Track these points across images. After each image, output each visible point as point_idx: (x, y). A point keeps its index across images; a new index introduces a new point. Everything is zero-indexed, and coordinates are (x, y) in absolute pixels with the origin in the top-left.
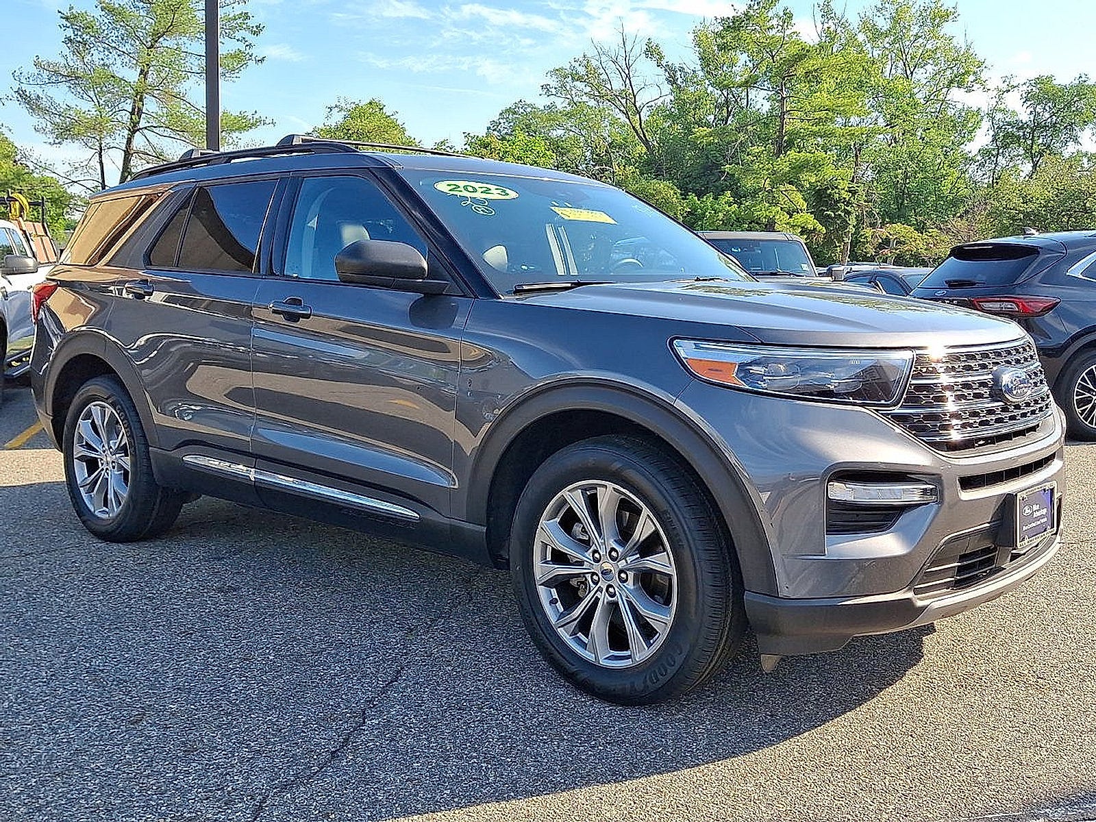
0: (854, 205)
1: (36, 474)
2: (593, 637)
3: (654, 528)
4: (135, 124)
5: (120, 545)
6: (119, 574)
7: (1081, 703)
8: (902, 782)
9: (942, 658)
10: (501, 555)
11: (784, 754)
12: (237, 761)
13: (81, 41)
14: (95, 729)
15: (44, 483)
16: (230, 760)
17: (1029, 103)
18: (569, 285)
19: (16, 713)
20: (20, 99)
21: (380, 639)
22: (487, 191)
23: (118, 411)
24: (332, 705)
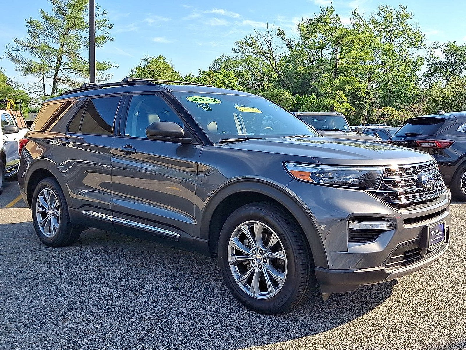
0: (368, 99)
1: (19, 219)
2: (253, 286)
3: (277, 241)
4: (58, 67)
5: (55, 248)
6: (55, 261)
7: (457, 313)
8: (380, 345)
9: (399, 295)
10: (214, 252)
11: (332, 334)
12: (106, 337)
13: (35, 32)
14: (48, 324)
15: (23, 222)
16: (104, 337)
17: (445, 54)
18: (242, 139)
19: (16, 318)
20: (9, 57)
21: (165, 287)
22: (208, 100)
23: (55, 192)
24: (145, 315)
